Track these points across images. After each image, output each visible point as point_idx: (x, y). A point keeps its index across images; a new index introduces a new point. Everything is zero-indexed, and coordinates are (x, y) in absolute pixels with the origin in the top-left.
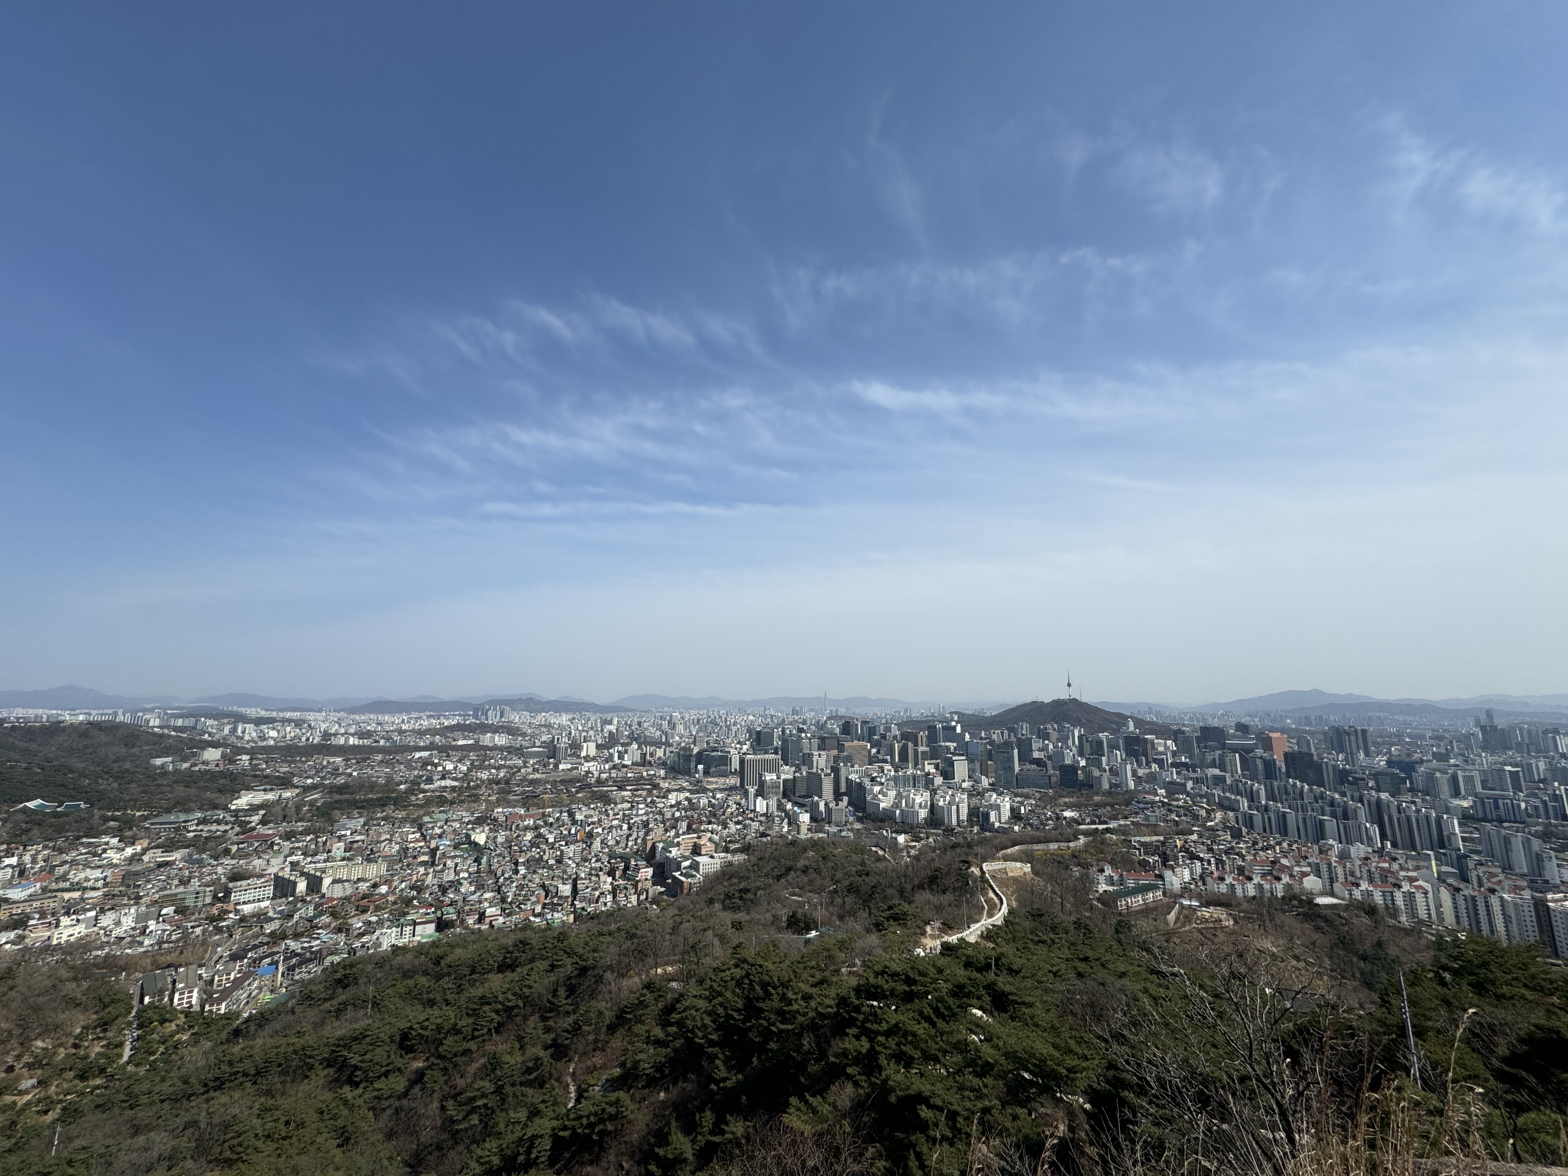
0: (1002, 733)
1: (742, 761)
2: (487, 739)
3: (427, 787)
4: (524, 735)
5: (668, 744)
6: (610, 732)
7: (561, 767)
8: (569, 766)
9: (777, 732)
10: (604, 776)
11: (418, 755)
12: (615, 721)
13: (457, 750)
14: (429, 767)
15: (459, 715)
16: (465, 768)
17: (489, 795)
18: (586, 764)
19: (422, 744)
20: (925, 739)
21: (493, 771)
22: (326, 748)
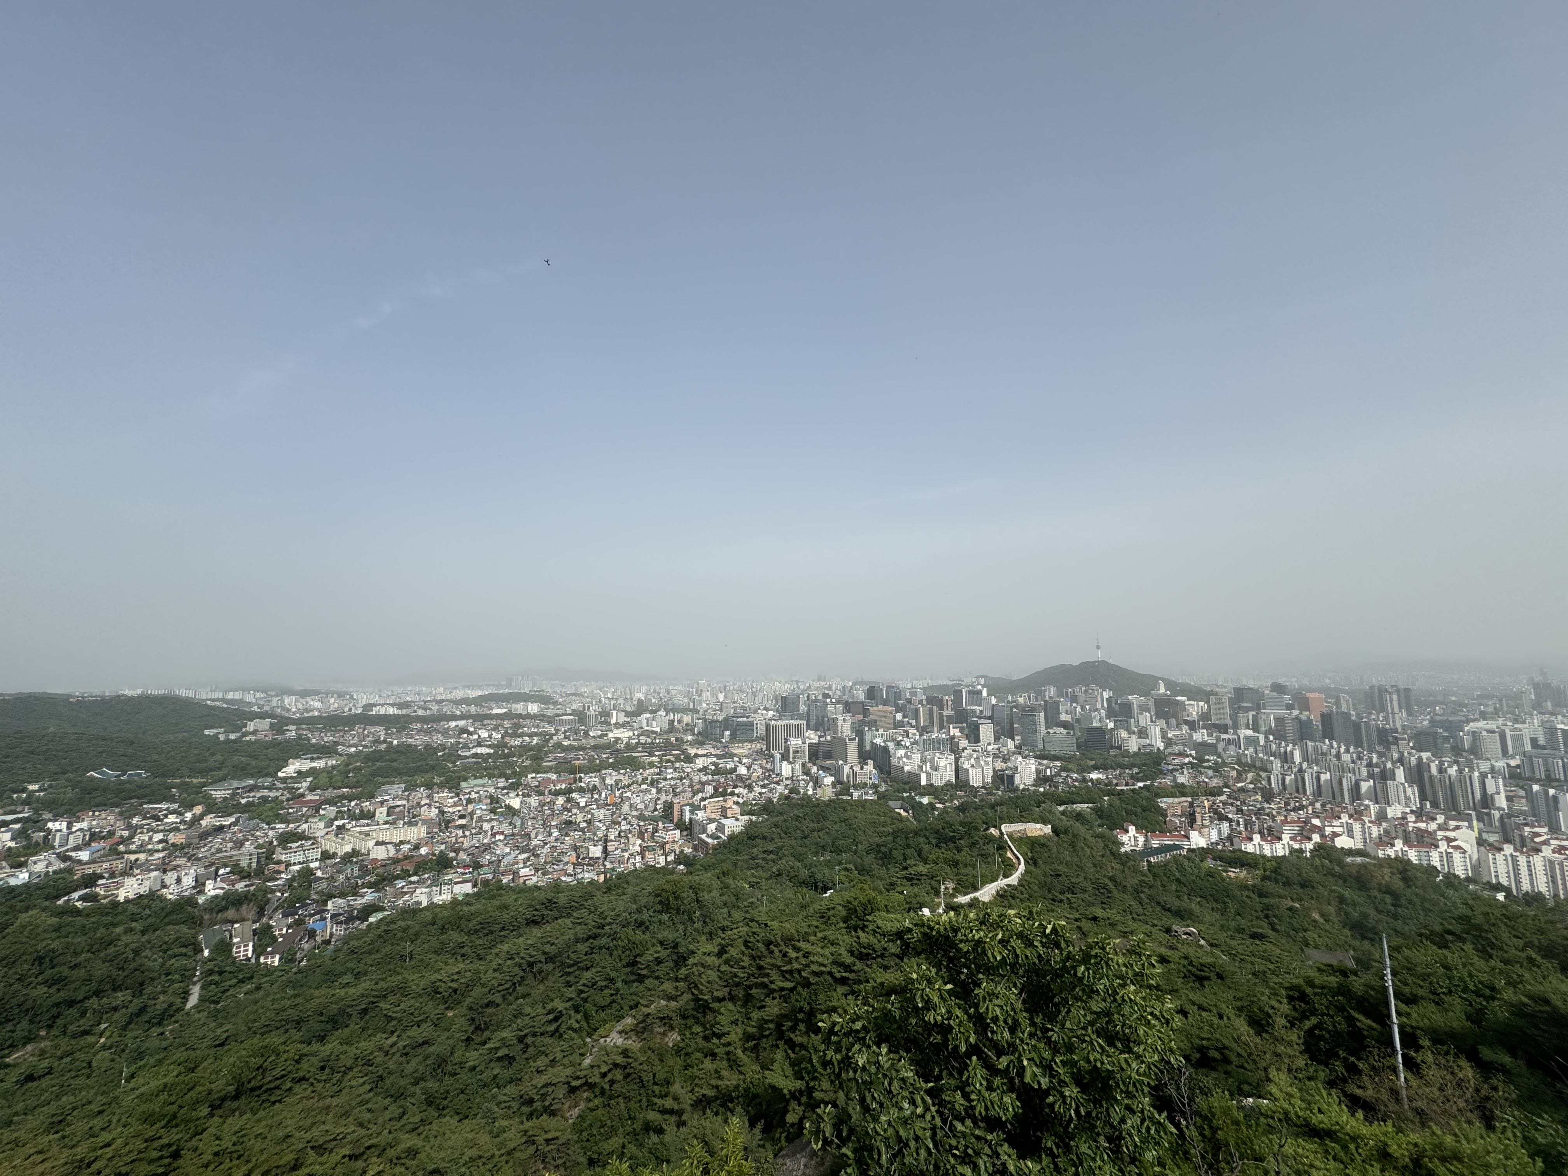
0: (1029, 697)
1: (767, 727)
2: (519, 708)
3: (463, 754)
4: (555, 703)
5: (695, 711)
6: (639, 700)
7: (592, 734)
8: (599, 733)
9: (803, 698)
10: (633, 742)
11: (453, 724)
12: (644, 689)
13: (491, 719)
14: (465, 736)
15: (494, 686)
16: (500, 736)
17: (523, 762)
18: (616, 731)
19: (458, 713)
20: (950, 703)
21: (526, 738)
22: (366, 719)
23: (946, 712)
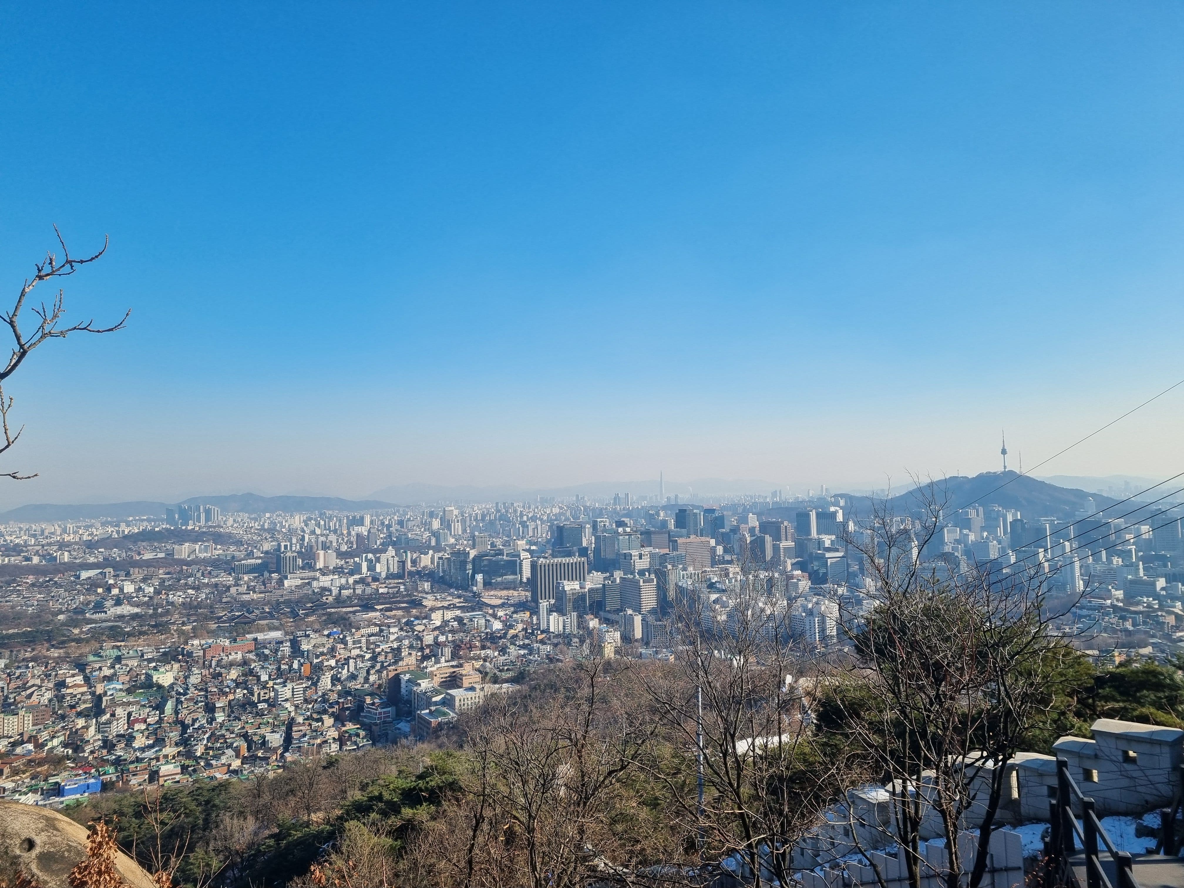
1: (535, 568)
2: (184, 551)
3: (95, 616)
4: (239, 543)
5: (438, 548)
6: (358, 535)
7: (286, 583)
8: (299, 582)
9: (587, 527)
10: (346, 593)
11: (85, 575)
12: (367, 520)
13: (140, 567)
14: (100, 590)
15: (149, 520)
16: (152, 590)
17: (183, 624)
18: (322, 578)
19: (92, 560)
20: (791, 530)
21: (190, 591)
23: (783, 544)
